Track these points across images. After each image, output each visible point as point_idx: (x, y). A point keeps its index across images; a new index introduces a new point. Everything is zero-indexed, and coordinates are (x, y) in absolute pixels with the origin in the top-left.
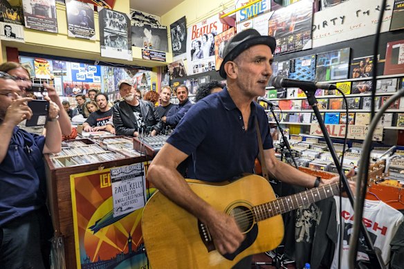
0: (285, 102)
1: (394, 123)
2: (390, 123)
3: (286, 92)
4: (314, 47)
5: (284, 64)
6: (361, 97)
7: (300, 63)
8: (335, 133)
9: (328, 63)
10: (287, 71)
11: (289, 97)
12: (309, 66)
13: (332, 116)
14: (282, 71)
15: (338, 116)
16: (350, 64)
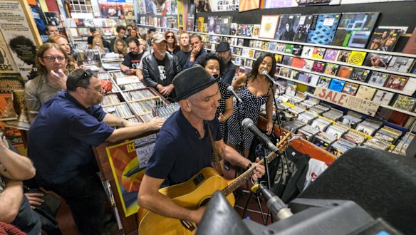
0: (299, 60)
1: (391, 103)
2: (388, 102)
3: (302, 50)
4: (342, 3)
5: (307, 18)
6: (371, 71)
7: (322, 21)
8: (335, 100)
9: (351, 26)
10: (308, 27)
11: (303, 56)
12: (331, 27)
13: (337, 83)
14: (303, 26)
15: (343, 84)
16: (373, 31)
